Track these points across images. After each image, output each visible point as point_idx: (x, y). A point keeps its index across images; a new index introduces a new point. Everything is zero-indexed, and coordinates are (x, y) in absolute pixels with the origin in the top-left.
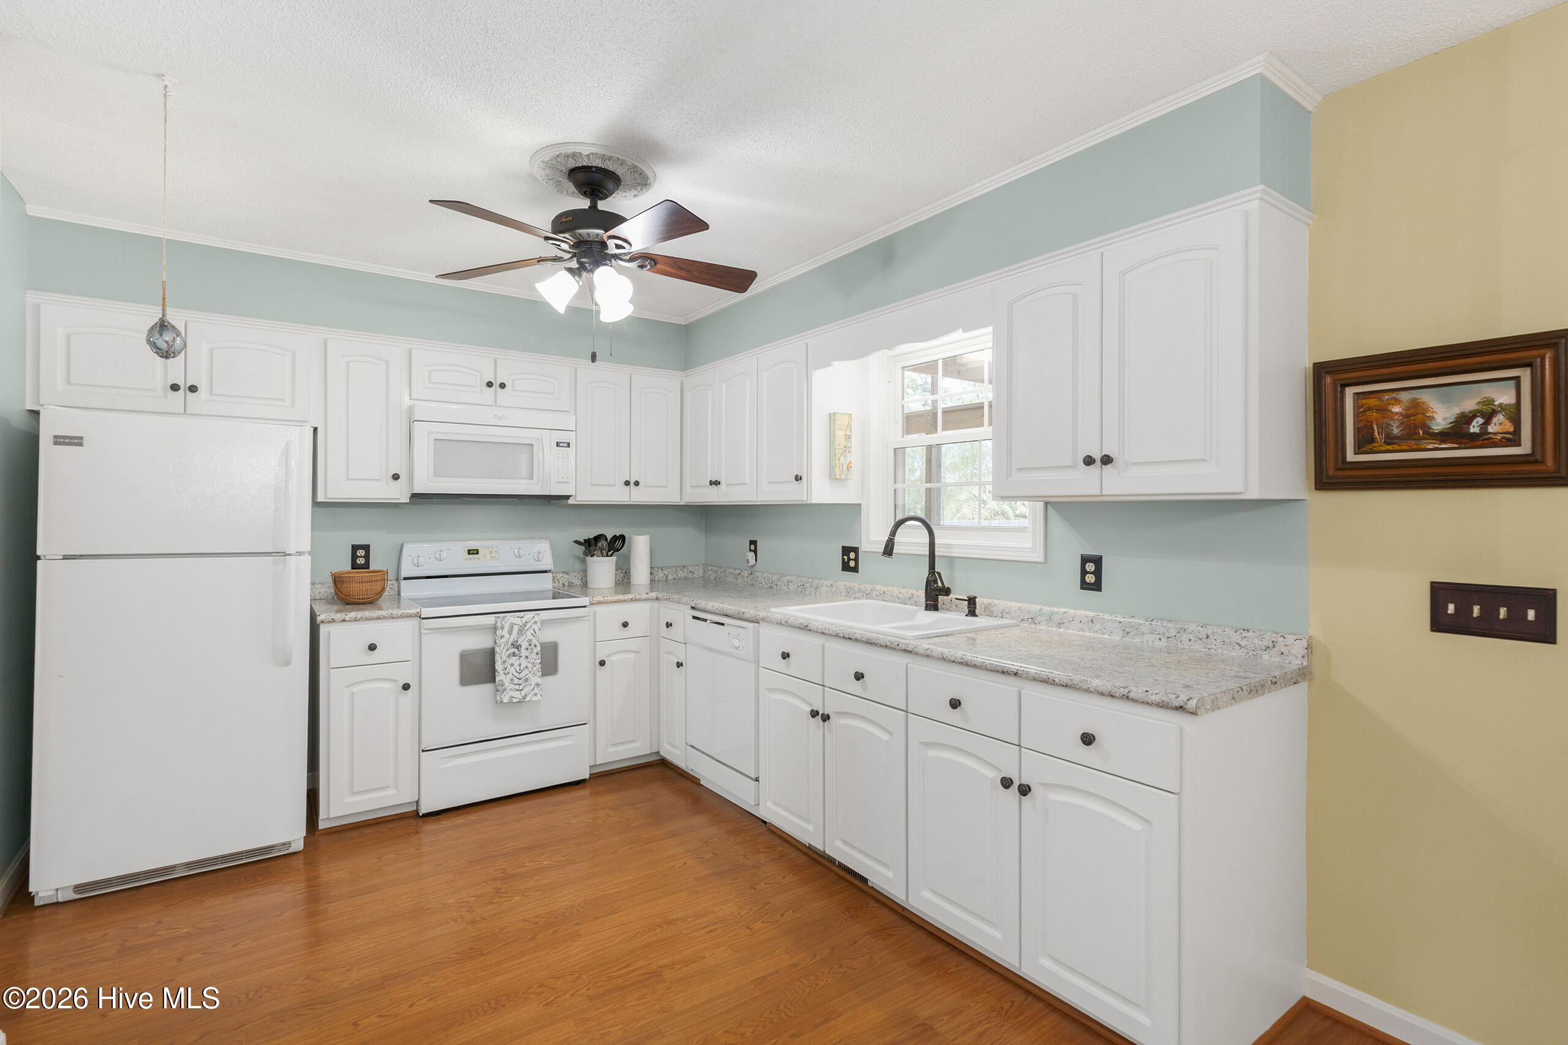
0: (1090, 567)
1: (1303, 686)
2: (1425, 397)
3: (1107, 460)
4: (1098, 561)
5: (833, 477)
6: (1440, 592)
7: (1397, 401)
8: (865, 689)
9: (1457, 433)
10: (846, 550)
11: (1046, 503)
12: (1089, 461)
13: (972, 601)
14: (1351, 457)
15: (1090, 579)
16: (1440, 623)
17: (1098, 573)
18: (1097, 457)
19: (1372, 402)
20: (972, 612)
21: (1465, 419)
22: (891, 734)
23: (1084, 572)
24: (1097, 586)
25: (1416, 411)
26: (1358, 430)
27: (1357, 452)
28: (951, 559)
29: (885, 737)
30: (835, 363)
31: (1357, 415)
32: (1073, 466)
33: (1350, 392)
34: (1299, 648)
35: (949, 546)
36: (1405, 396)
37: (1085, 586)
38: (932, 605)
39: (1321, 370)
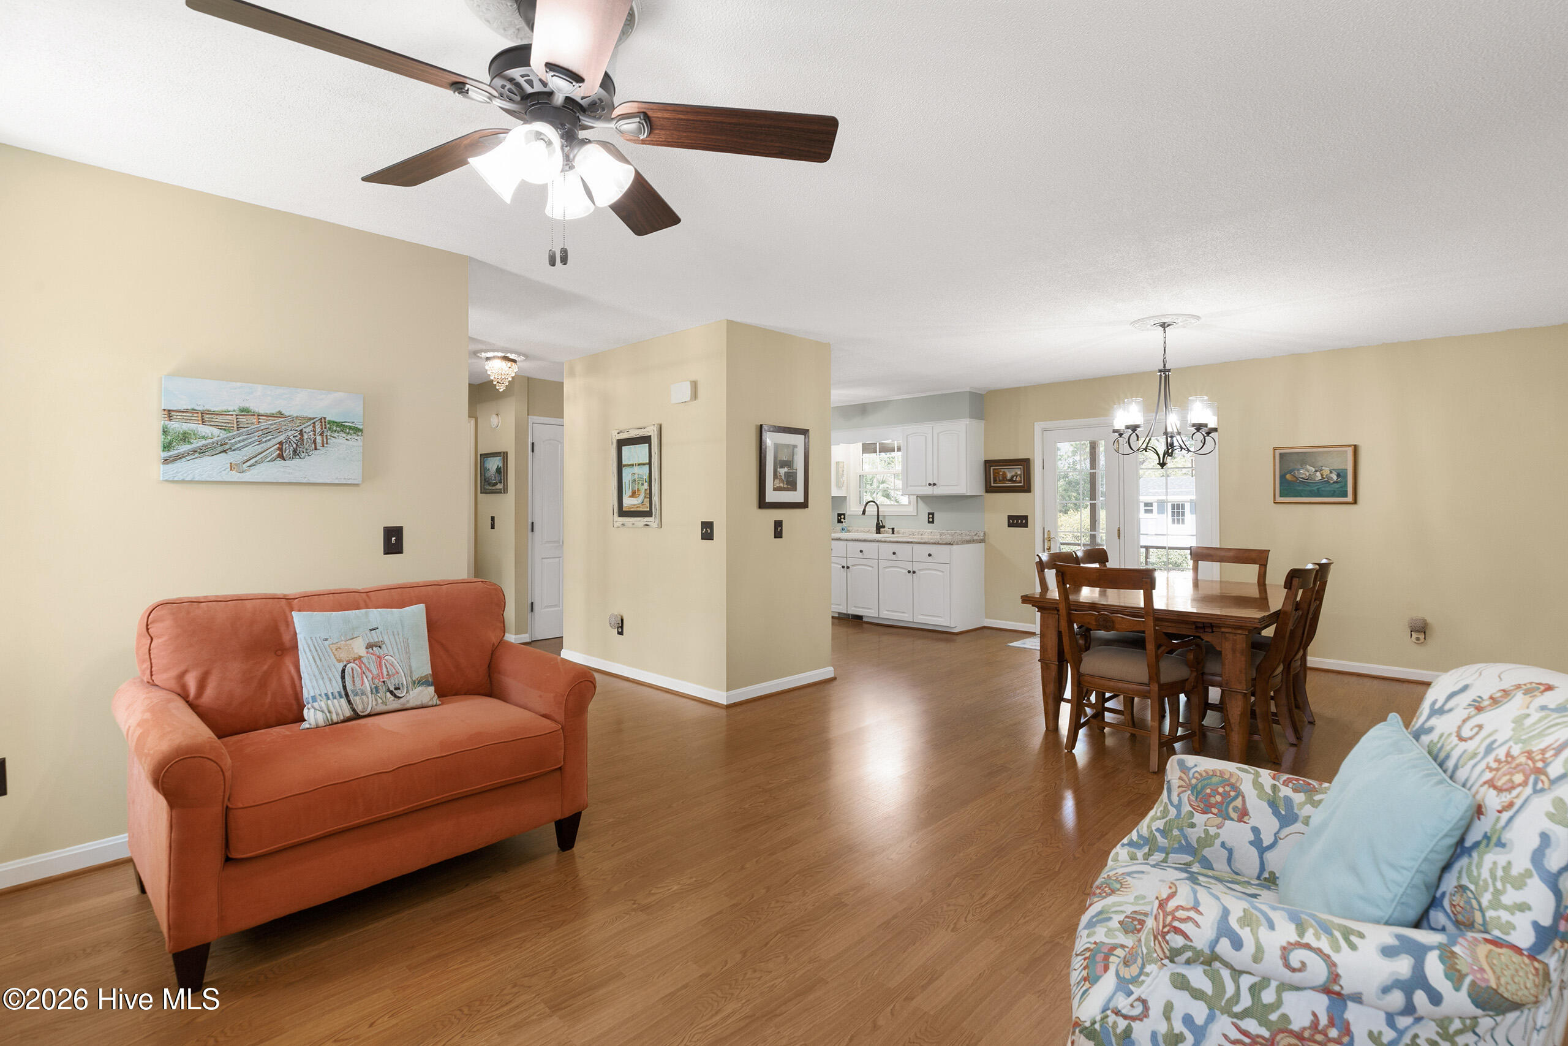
0: (931, 516)
1: (983, 544)
2: (1006, 470)
3: (934, 484)
4: (933, 514)
5: (839, 486)
6: (1010, 517)
7: (1001, 471)
8: (863, 555)
9: (1011, 480)
10: (839, 515)
11: (917, 496)
12: (930, 484)
13: (893, 529)
14: (992, 485)
15: (931, 520)
16: (1010, 525)
17: (933, 518)
18: (932, 483)
19: (996, 471)
20: (893, 533)
21: (1013, 477)
22: (873, 567)
23: (929, 518)
24: (933, 522)
25: (1004, 473)
26: (994, 478)
27: (994, 483)
28: (884, 516)
29: (870, 569)
30: (841, 444)
31: (993, 474)
32: (926, 486)
33: (992, 468)
34: (982, 534)
35: (884, 511)
36: (1003, 470)
37: (929, 522)
38: (878, 532)
39: (986, 462)
